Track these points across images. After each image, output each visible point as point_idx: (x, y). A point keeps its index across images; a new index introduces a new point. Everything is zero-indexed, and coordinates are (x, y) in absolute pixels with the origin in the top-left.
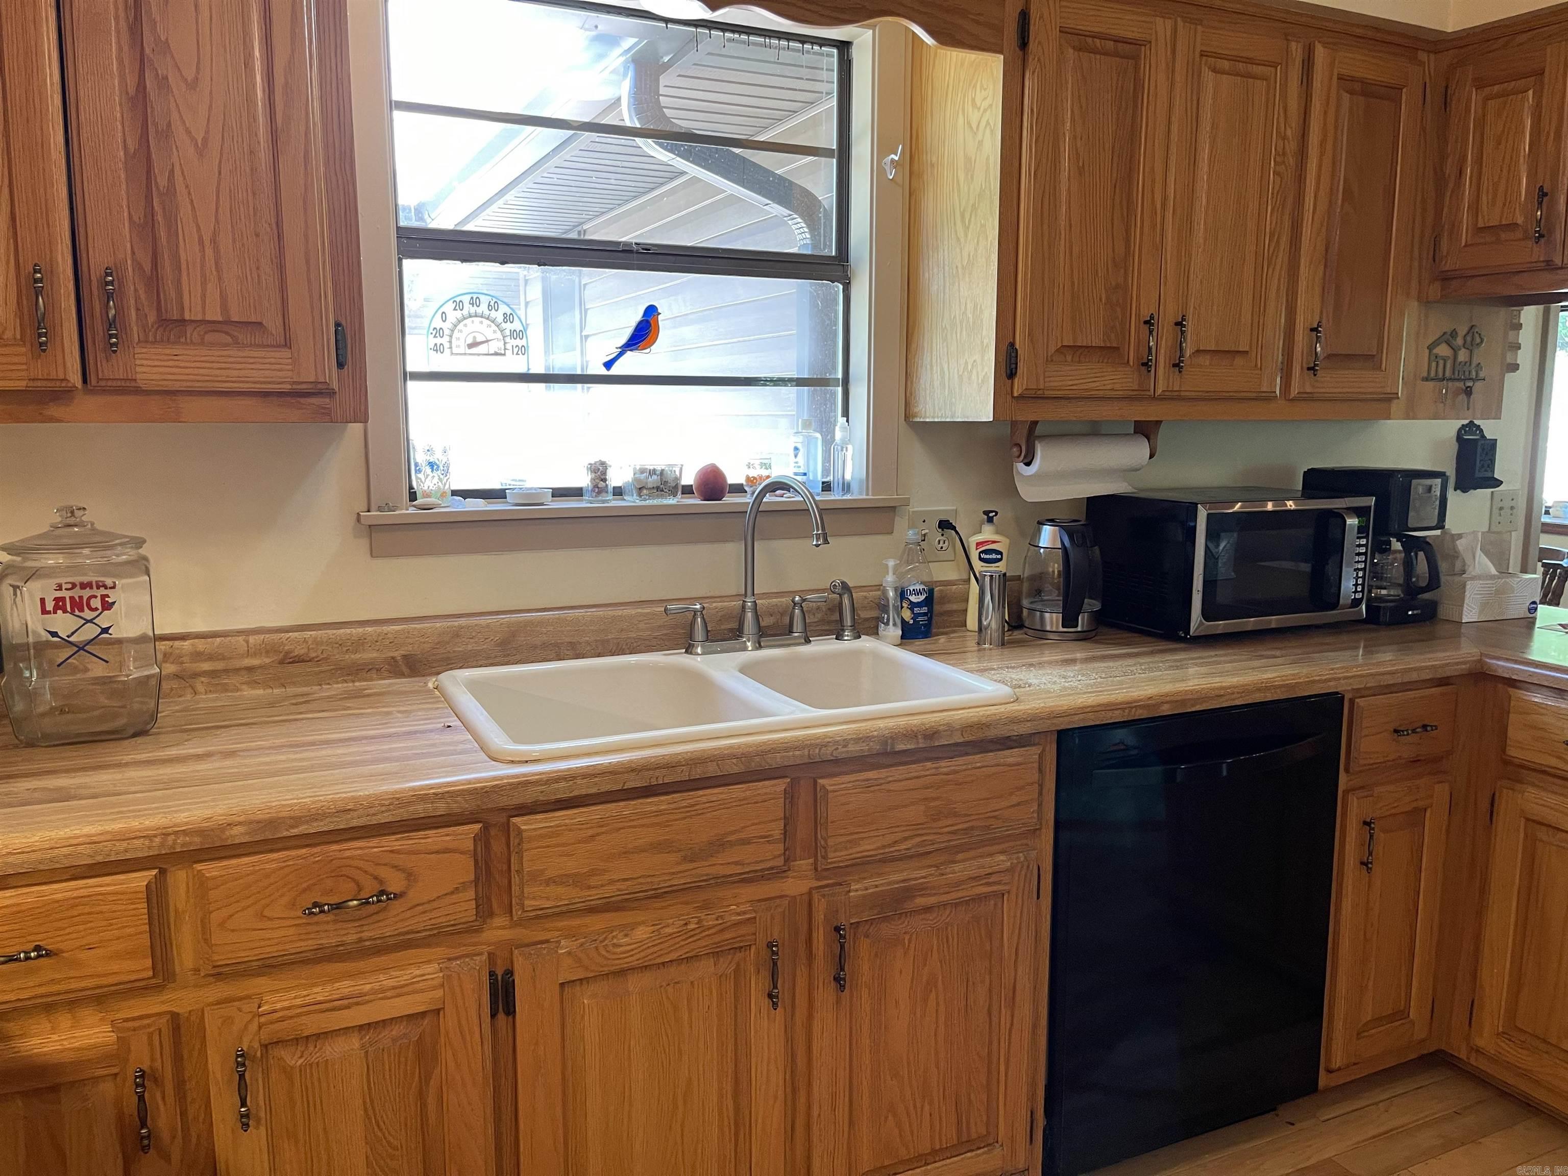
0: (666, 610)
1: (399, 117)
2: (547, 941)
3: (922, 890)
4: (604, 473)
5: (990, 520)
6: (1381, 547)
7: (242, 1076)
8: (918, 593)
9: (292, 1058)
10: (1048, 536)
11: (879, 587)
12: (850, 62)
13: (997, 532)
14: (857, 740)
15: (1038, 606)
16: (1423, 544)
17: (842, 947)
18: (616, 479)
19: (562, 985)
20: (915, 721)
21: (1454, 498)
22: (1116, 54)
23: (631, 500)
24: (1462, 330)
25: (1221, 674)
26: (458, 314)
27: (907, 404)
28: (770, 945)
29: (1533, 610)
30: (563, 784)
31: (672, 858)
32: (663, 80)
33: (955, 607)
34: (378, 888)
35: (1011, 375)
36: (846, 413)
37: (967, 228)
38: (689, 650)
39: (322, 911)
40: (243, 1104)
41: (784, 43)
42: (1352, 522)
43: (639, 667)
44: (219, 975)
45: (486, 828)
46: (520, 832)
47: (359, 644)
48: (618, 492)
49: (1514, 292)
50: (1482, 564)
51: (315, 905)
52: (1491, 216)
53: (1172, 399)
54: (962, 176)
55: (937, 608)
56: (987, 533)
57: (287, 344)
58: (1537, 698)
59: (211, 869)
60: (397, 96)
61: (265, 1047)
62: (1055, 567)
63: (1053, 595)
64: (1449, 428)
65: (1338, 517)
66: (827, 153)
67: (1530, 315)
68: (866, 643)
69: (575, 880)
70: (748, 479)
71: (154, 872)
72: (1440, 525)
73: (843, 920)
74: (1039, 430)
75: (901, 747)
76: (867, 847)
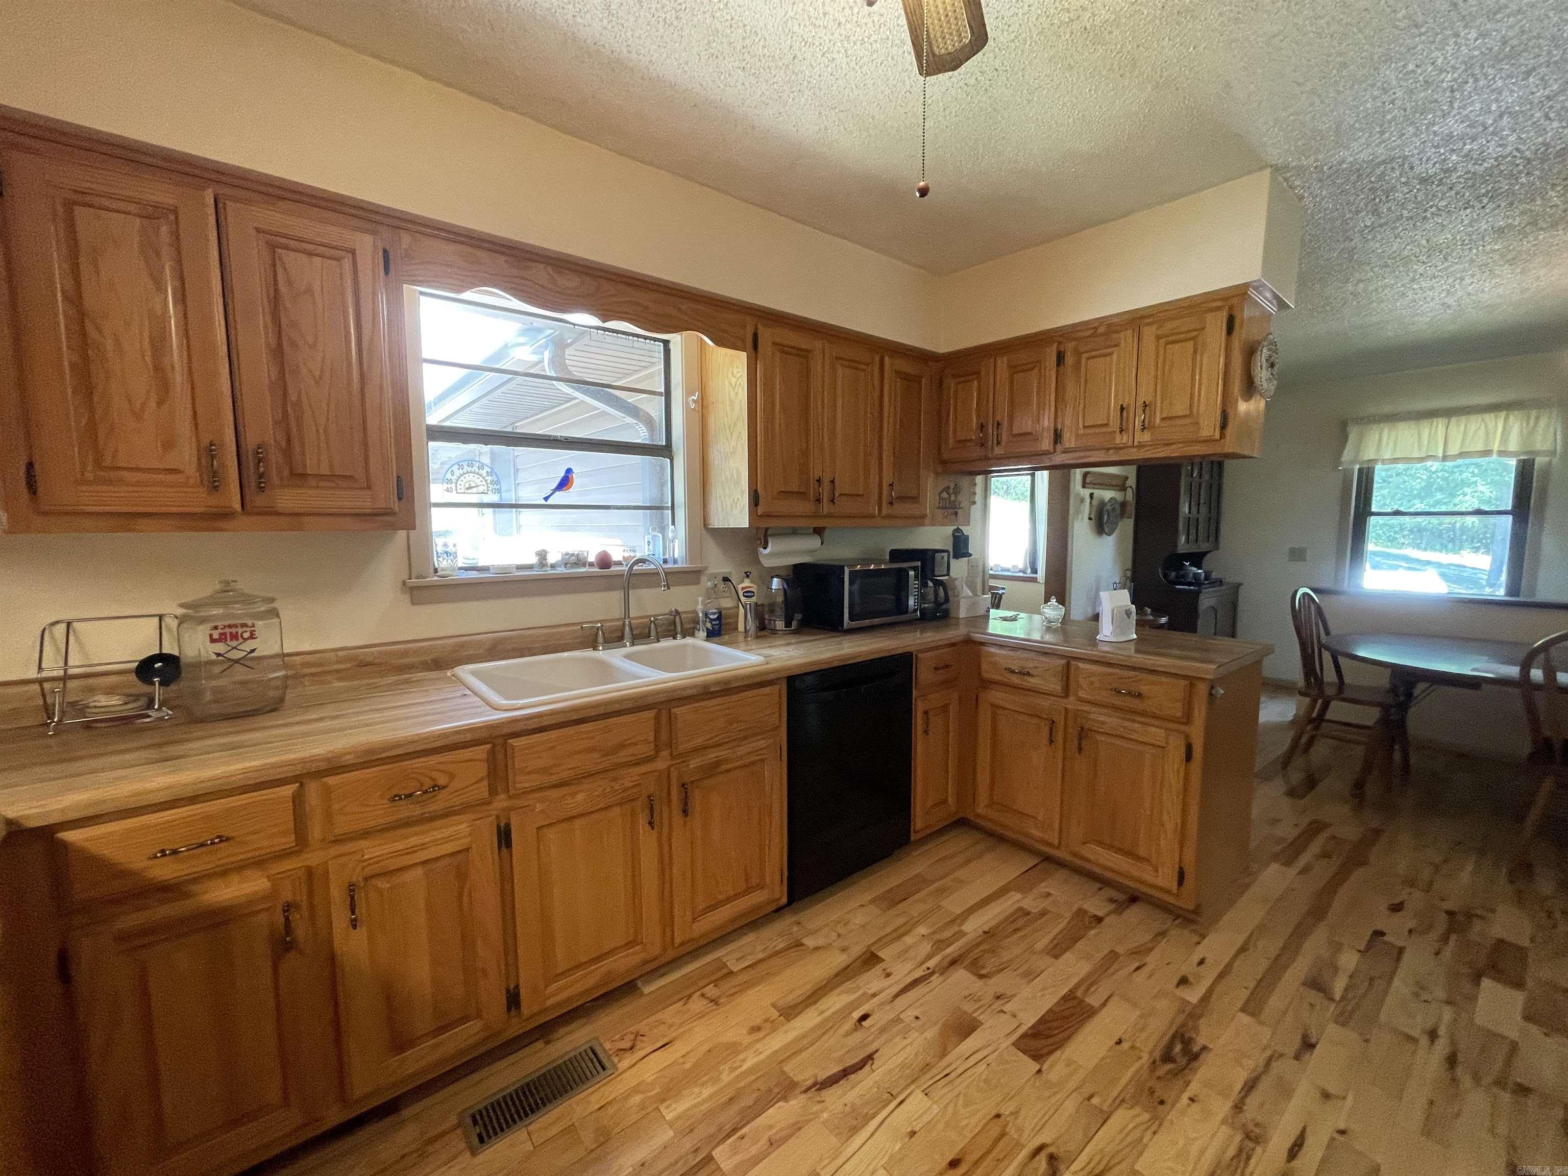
0: (582, 628)
1: (425, 366)
2: (529, 806)
3: (726, 761)
4: (545, 556)
5: (748, 576)
6: (924, 585)
7: (352, 898)
8: (715, 614)
9: (382, 884)
10: (776, 583)
11: (695, 612)
12: (669, 350)
13: (752, 582)
14: (690, 688)
15: (773, 618)
16: (941, 583)
17: (686, 793)
18: (552, 559)
19: (538, 828)
20: (719, 676)
21: (953, 562)
22: (798, 355)
23: (561, 570)
24: (952, 486)
25: (859, 646)
26: (461, 472)
27: (705, 520)
28: (649, 797)
29: (988, 611)
30: (536, 720)
31: (596, 755)
32: (567, 352)
33: (732, 620)
34: (432, 784)
35: (756, 505)
36: (673, 523)
37: (732, 434)
38: (595, 648)
39: (401, 799)
40: (353, 913)
41: (635, 339)
42: (912, 573)
43: (568, 659)
44: (337, 841)
45: (494, 746)
46: (513, 748)
47: (406, 653)
48: (553, 566)
49: (973, 469)
50: (967, 592)
51: (396, 796)
52: (961, 436)
53: (831, 517)
54: (728, 408)
55: (723, 621)
56: (747, 583)
57: (369, 487)
58: (993, 650)
59: (330, 781)
60: (425, 355)
61: (366, 879)
62: (780, 599)
63: (780, 612)
64: (949, 530)
65: (905, 571)
66: (660, 394)
67: (979, 479)
68: (689, 640)
69: (544, 770)
70: (624, 557)
71: (297, 785)
72: (948, 574)
73: (686, 780)
74: (769, 532)
75: (712, 689)
76: (699, 741)
